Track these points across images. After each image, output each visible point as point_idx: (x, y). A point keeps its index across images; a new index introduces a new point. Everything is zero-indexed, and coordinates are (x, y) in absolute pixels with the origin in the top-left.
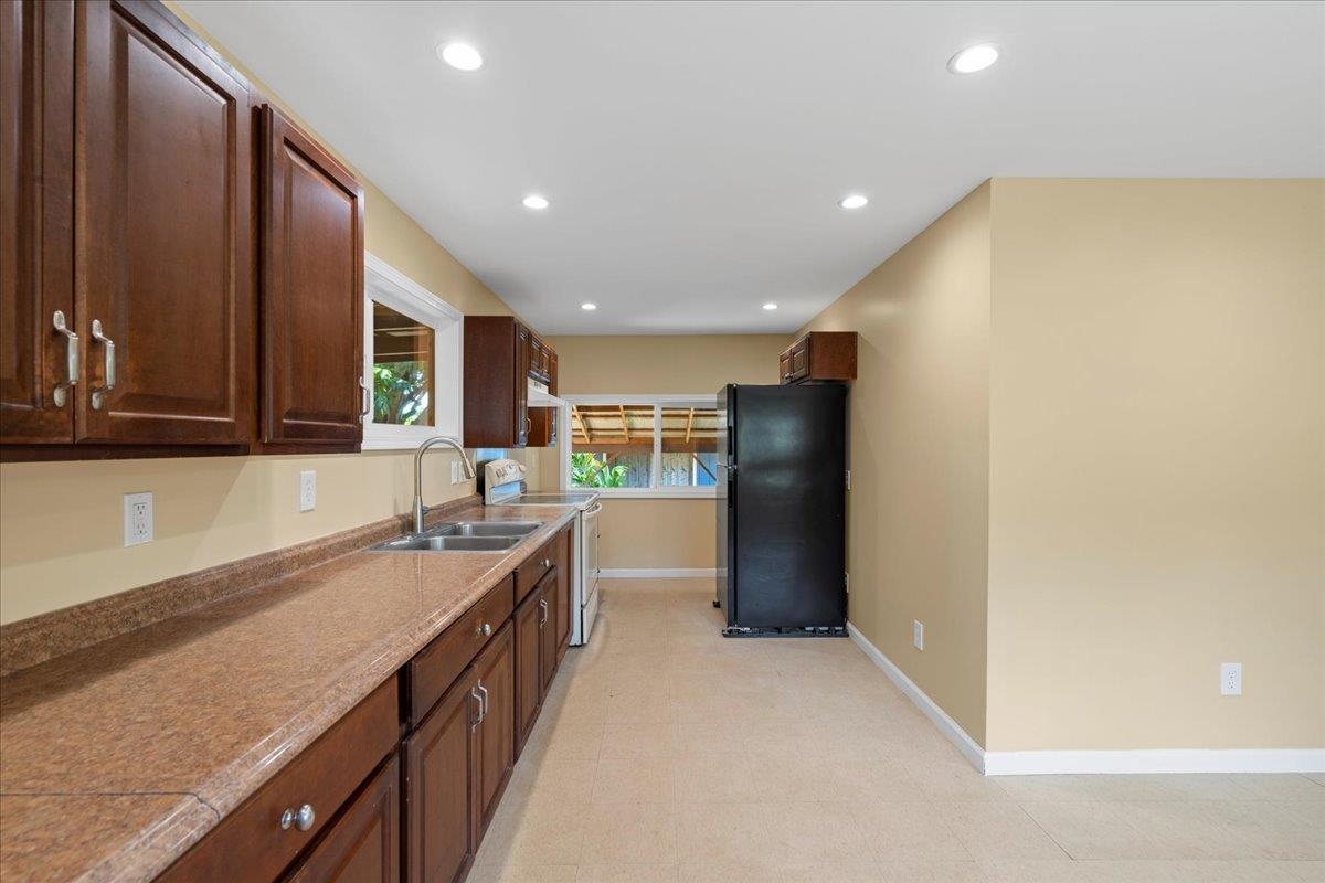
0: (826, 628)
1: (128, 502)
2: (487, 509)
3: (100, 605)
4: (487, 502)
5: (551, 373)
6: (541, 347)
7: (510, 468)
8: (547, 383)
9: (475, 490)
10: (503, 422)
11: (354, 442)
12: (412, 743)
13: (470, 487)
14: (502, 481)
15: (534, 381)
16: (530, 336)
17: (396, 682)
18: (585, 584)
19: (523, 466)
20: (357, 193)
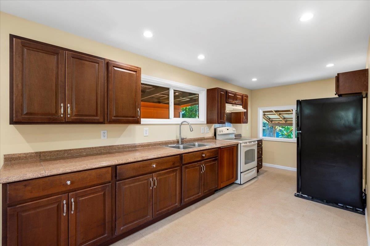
0: (352, 208)
1: (102, 132)
2: (217, 140)
3: (95, 148)
4: (217, 138)
5: (244, 102)
6: (235, 94)
7: (228, 130)
8: (241, 105)
9: (213, 135)
10: (215, 117)
11: (138, 122)
12: (117, 183)
13: (211, 134)
14: (221, 133)
15: (231, 105)
16: (227, 92)
17: (110, 168)
18: (242, 165)
19: (234, 129)
20: (137, 71)
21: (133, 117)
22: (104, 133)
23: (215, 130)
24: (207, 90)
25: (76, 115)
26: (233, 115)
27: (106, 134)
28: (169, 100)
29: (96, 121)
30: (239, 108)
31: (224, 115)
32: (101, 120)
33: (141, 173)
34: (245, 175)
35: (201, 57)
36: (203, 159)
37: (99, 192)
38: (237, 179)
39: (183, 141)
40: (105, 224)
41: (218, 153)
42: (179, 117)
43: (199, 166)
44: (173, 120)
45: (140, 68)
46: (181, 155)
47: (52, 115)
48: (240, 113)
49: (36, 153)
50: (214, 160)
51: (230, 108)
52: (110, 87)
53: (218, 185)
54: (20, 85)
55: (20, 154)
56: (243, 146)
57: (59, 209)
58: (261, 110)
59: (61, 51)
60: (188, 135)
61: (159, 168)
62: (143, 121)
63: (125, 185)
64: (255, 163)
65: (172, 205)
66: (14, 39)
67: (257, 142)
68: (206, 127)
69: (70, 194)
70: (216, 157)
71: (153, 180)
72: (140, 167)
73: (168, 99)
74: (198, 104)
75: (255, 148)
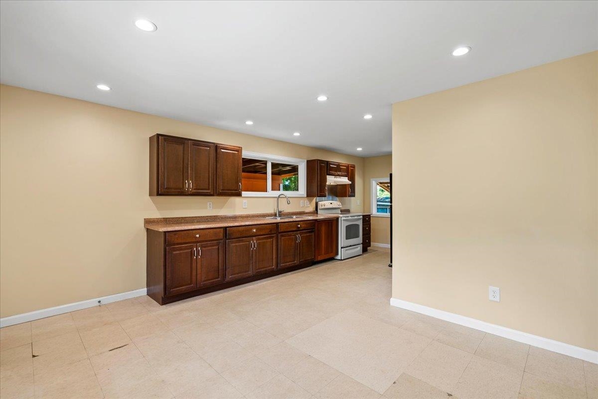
1: (208, 203)
3: (204, 217)
4: (318, 212)
5: (349, 172)
6: (338, 165)
7: (331, 204)
8: (346, 176)
9: (315, 209)
10: (315, 189)
11: (239, 195)
12: (227, 241)
13: (311, 208)
14: (323, 207)
15: (334, 176)
16: (328, 163)
17: (222, 229)
18: (342, 240)
19: (339, 203)
20: (239, 150)
21: (236, 190)
22: (210, 204)
23: (317, 204)
24: (307, 161)
25: (195, 189)
26: (339, 187)
27: (211, 205)
28: (266, 170)
29: (209, 194)
30: (345, 180)
31: (325, 188)
32: (212, 193)
33: (244, 235)
34: (346, 250)
35: (297, 134)
36: (298, 229)
37: (215, 246)
38: (337, 254)
39: (281, 214)
40: (219, 270)
41: (314, 225)
42: (279, 190)
43: (294, 235)
44: (270, 193)
45: (241, 148)
46: (277, 224)
47: (180, 189)
48: (345, 185)
49: (164, 218)
50: (310, 232)
51: (331, 180)
52: (218, 166)
53: (315, 256)
54: (163, 169)
55: (154, 219)
56: (344, 220)
57: (192, 254)
58: (374, 182)
59: (186, 141)
60: (286, 208)
61: (258, 233)
62: (244, 194)
63: (232, 243)
64: (360, 240)
65: (269, 267)
66: (160, 137)
67: (361, 217)
68: (306, 201)
69: (198, 244)
70: (313, 229)
71: (254, 242)
72: (243, 230)
73: (266, 167)
74: (298, 174)
75: (360, 223)
